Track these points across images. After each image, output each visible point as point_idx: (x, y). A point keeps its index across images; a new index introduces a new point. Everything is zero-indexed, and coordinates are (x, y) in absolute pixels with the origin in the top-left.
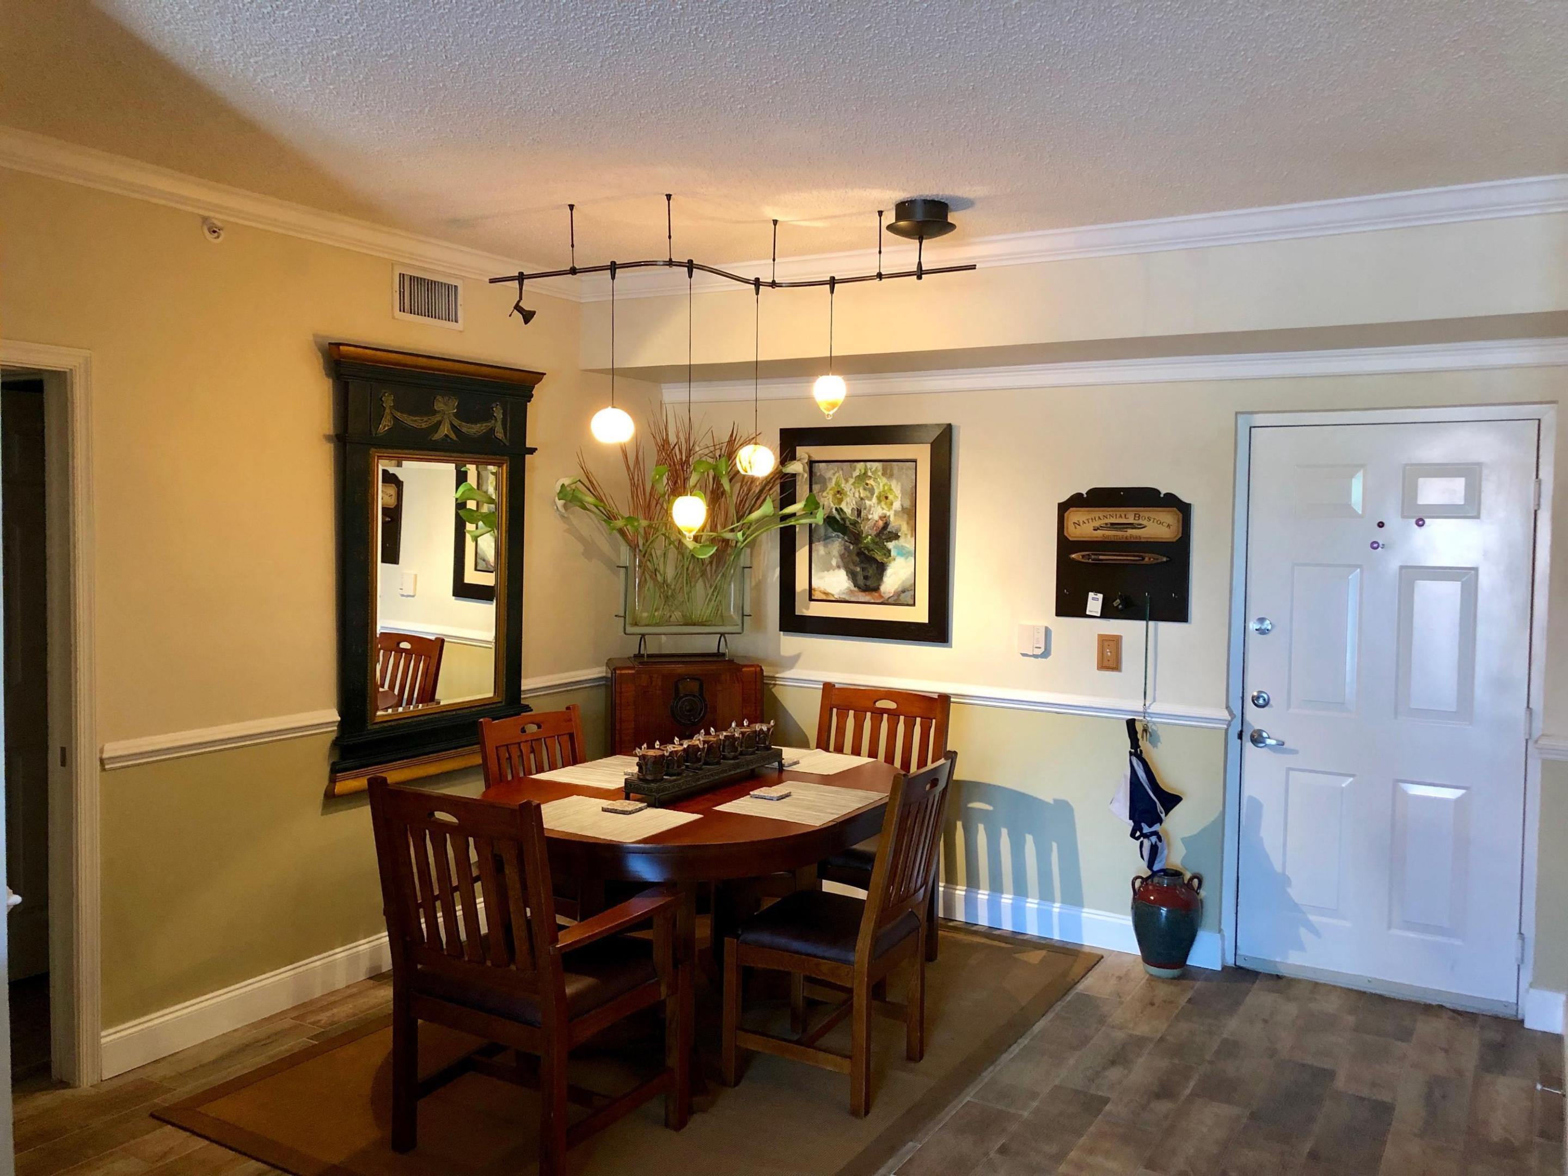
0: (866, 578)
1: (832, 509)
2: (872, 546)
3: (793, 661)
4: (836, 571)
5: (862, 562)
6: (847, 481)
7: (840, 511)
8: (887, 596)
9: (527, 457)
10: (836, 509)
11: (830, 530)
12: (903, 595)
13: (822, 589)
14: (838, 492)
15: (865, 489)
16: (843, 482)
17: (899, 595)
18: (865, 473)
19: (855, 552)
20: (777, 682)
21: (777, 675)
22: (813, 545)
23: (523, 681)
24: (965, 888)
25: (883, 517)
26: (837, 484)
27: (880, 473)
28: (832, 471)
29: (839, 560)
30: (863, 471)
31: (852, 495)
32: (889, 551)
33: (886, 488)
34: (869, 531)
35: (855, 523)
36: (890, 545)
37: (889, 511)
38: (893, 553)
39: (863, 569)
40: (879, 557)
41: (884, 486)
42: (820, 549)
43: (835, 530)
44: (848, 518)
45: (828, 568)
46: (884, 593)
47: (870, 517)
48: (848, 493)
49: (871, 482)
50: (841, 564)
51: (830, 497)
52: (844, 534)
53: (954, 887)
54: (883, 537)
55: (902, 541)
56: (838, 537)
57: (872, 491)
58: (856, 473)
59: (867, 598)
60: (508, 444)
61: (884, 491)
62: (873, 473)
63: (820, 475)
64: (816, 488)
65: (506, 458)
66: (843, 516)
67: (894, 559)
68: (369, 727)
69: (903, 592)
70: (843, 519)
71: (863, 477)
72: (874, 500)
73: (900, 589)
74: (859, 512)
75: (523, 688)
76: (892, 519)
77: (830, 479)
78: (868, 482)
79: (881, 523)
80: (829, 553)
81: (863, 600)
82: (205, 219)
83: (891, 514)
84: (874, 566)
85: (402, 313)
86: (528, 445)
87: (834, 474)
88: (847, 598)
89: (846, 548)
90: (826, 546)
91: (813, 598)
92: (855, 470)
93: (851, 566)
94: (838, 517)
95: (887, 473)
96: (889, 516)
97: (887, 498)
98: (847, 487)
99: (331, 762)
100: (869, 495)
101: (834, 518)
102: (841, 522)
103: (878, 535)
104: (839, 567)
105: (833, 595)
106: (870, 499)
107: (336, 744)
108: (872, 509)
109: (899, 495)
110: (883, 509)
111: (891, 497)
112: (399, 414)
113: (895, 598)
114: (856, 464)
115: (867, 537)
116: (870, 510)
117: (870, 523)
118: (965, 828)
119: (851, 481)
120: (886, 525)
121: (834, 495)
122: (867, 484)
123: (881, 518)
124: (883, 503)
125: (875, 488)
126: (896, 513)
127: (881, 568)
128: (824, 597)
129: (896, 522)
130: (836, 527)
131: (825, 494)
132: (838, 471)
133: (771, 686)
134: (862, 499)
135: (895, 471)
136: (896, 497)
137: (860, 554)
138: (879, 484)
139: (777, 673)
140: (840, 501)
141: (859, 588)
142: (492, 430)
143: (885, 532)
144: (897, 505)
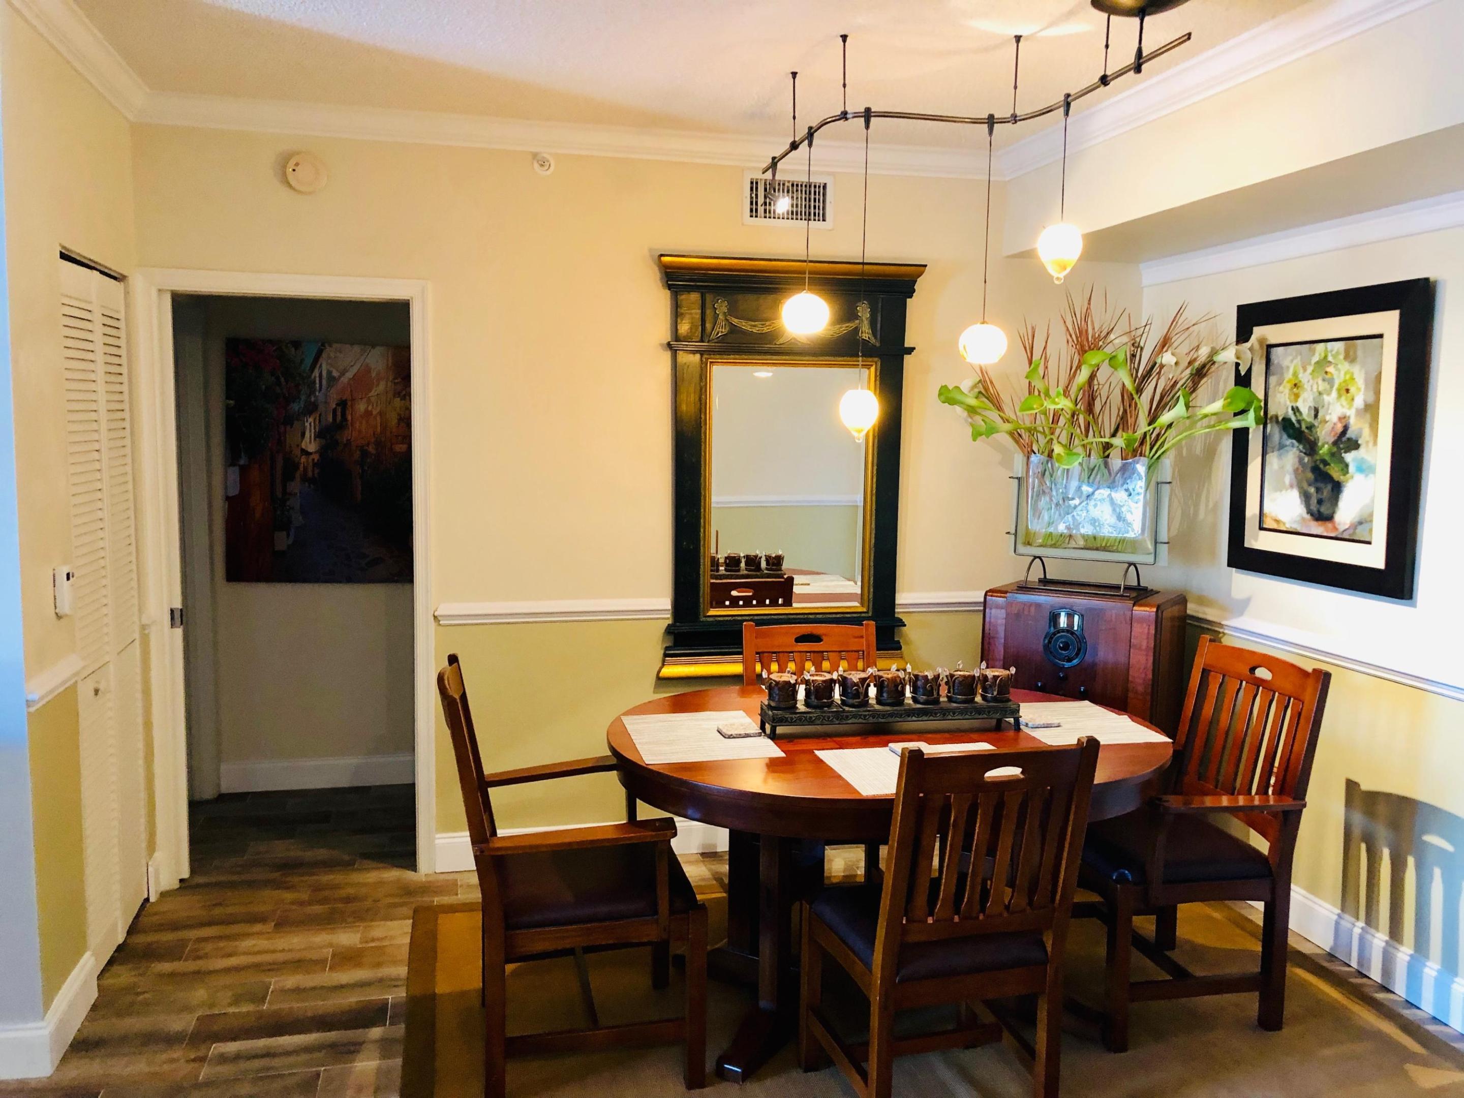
0: (1320, 502)
1: (1287, 408)
2: (1327, 458)
3: (1242, 607)
4: (1289, 491)
5: (1316, 480)
6: (1305, 370)
7: (1296, 410)
8: (1342, 528)
9: (906, 357)
10: (1293, 409)
11: (1285, 436)
12: (1360, 528)
13: (1274, 514)
14: (1295, 385)
15: (1324, 380)
16: (1301, 371)
17: (1355, 528)
18: (1326, 357)
19: (1310, 465)
20: (1226, 631)
21: (1223, 622)
22: (1268, 457)
23: (898, 596)
24: (1411, 952)
25: (1342, 418)
26: (1295, 374)
27: (1341, 357)
28: (1290, 358)
29: (1293, 476)
30: (1323, 355)
31: (1309, 389)
32: (1347, 466)
33: (1348, 377)
34: (1325, 436)
35: (1310, 427)
36: (1349, 457)
37: (1349, 408)
38: (1352, 469)
39: (1318, 490)
40: (1334, 472)
41: (1346, 374)
42: (1273, 459)
43: (1290, 436)
44: (1304, 420)
45: (1279, 488)
46: (1339, 524)
47: (1328, 418)
48: (1306, 386)
49: (1331, 369)
50: (1295, 483)
51: (1287, 391)
52: (1299, 441)
53: (1398, 946)
54: (1341, 446)
55: (1361, 453)
56: (1293, 446)
57: (1331, 382)
58: (1316, 358)
59: (1317, 528)
60: (878, 345)
61: (1345, 381)
62: (1335, 357)
63: (1278, 363)
64: (1273, 380)
65: (876, 359)
66: (1299, 418)
67: (1352, 477)
68: (703, 619)
69: (1360, 523)
70: (1299, 422)
71: (1324, 362)
72: (1334, 394)
73: (1357, 520)
74: (1317, 411)
75: (897, 602)
76: (1352, 421)
77: (1288, 367)
78: (1328, 369)
79: (1339, 428)
80: (1282, 467)
81: (1315, 533)
82: (535, 155)
83: (1351, 413)
84: (1329, 487)
85: (754, 218)
86: (906, 345)
87: (1292, 361)
88: (1300, 530)
89: (1301, 460)
90: (1280, 457)
91: (1265, 526)
92: (1314, 354)
93: (1305, 485)
94: (1294, 419)
95: (1350, 357)
96: (1349, 417)
97: (1347, 391)
98: (1304, 377)
99: (664, 646)
100: (1328, 387)
101: (1289, 420)
102: (1297, 425)
103: (1335, 443)
104: (1291, 486)
105: (1284, 524)
106: (1329, 394)
107: (669, 631)
108: (1331, 407)
109: (1362, 387)
110: (1342, 406)
111: (1353, 390)
112: (736, 320)
113: (1351, 531)
114: (1315, 345)
115: (1323, 446)
116: (1328, 409)
117: (1328, 427)
118: (1419, 867)
119: (1310, 369)
120: (1346, 429)
121: (1291, 389)
122: (1326, 373)
123: (1340, 419)
124: (1343, 398)
125: (1335, 377)
126: (1359, 413)
127: (1337, 488)
128: (1275, 526)
129: (1358, 427)
130: (1291, 431)
131: (1281, 388)
132: (1296, 356)
133: (1221, 635)
134: (1320, 393)
135: (1360, 353)
136: (1359, 389)
137: (1315, 469)
138: (1340, 371)
139: (1226, 619)
140: (1297, 396)
141: (1312, 515)
142: (856, 330)
143: (1344, 439)
144: (1359, 402)
